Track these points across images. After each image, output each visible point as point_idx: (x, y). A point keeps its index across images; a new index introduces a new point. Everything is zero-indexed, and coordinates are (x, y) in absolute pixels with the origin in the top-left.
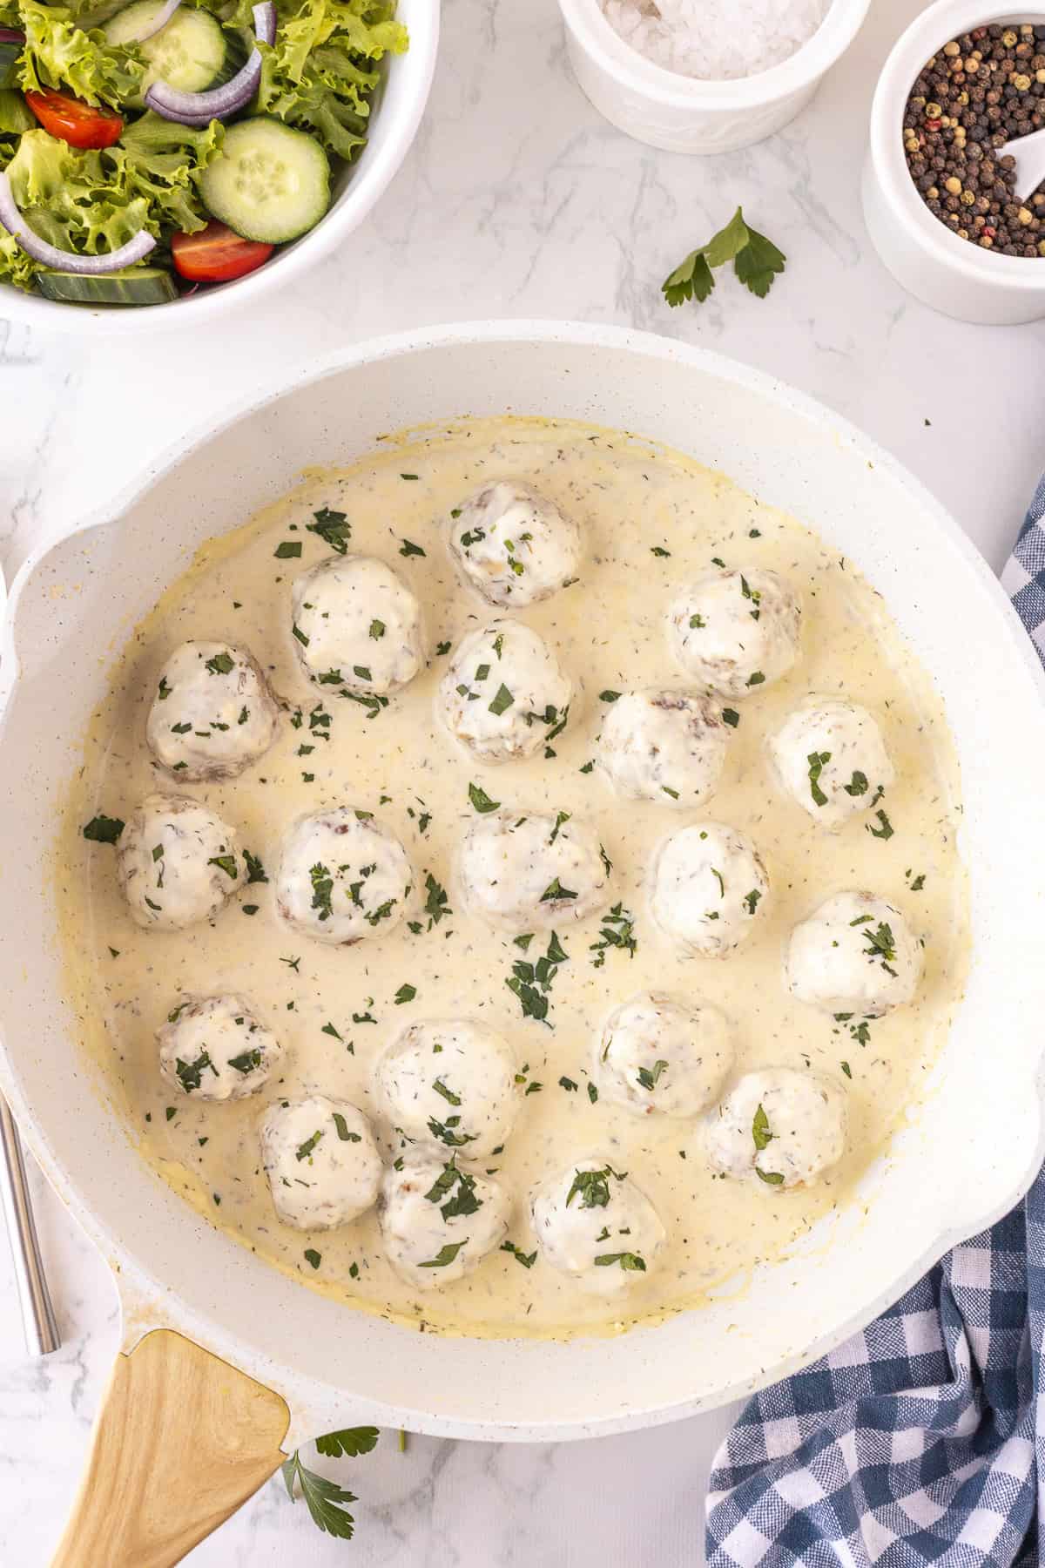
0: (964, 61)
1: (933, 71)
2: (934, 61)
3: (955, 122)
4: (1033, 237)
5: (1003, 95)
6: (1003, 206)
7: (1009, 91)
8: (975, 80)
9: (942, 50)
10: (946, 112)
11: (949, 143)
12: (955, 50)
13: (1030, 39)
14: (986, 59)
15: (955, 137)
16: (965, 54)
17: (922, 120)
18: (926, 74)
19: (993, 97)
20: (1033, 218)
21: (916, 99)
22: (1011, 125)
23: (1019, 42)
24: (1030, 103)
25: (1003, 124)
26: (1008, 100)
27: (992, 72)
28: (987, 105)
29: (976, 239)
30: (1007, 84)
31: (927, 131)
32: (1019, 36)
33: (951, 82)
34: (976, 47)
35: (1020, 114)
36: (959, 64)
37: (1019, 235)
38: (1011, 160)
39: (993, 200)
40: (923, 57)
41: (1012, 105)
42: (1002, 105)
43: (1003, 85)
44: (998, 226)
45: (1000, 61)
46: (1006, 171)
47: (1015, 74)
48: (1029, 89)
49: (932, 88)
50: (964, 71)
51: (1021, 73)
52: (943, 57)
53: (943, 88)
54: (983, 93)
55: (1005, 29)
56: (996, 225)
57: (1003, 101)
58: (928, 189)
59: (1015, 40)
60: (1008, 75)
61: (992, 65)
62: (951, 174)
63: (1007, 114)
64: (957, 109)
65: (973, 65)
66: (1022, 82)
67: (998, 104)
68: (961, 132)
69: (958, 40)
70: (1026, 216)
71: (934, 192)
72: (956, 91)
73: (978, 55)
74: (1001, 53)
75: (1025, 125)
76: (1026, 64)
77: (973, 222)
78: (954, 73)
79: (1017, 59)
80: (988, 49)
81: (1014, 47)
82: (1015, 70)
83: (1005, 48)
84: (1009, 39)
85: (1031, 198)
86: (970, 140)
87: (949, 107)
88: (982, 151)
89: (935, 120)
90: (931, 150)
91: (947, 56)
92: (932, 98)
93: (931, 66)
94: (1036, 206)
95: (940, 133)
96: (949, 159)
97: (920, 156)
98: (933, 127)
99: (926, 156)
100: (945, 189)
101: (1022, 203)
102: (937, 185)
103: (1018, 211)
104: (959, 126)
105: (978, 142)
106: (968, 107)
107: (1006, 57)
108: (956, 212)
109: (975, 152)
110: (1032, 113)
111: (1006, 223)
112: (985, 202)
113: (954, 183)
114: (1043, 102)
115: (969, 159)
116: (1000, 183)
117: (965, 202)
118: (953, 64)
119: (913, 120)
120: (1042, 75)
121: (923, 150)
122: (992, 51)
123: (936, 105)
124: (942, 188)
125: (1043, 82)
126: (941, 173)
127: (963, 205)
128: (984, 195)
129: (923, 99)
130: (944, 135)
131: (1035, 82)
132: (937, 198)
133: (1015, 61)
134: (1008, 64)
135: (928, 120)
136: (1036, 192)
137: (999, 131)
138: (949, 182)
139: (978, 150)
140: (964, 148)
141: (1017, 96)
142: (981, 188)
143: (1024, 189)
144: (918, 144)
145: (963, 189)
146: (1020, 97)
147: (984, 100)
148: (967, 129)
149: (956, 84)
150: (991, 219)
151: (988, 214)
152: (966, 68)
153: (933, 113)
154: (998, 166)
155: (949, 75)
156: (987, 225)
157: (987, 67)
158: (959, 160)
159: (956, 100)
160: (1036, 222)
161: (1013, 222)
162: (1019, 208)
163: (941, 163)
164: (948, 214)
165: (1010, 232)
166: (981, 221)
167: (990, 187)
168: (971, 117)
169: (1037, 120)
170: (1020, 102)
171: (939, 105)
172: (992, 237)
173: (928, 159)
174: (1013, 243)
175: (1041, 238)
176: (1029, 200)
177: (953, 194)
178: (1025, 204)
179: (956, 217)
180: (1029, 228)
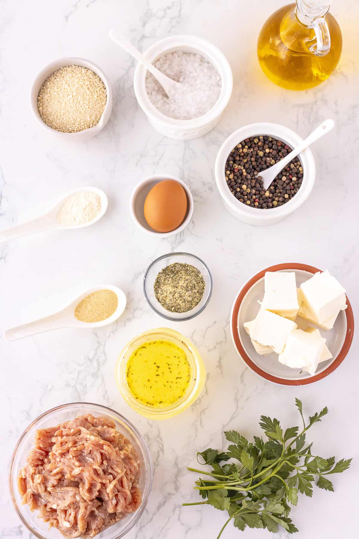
0: (243, 149)
1: (234, 153)
2: (234, 150)
3: (242, 168)
4: (270, 200)
5: (256, 158)
6: (260, 191)
7: (258, 157)
8: (246, 155)
9: (236, 146)
10: (239, 165)
11: (241, 174)
12: (240, 146)
13: (262, 140)
14: (249, 148)
15: (242, 173)
16: (243, 147)
17: (232, 169)
18: (231, 154)
19: (253, 159)
20: (270, 194)
21: (230, 162)
22: (260, 166)
23: (259, 141)
24: (264, 159)
25: (258, 166)
26: (258, 159)
27: (252, 152)
28: (252, 162)
29: (252, 205)
30: (257, 154)
31: (234, 172)
32: (259, 139)
33: (240, 156)
34: (246, 145)
35: (262, 163)
36: (241, 150)
37: (266, 200)
38: (261, 177)
39: (257, 190)
40: (231, 149)
41: (260, 161)
42: (256, 161)
43: (256, 155)
44: (259, 198)
45: (254, 148)
46: (260, 182)
47: (259, 151)
48: (264, 155)
49: (234, 158)
50: (243, 152)
51: (260, 151)
52: (236, 149)
53: (238, 158)
54: (250, 158)
55: (255, 138)
56: (258, 198)
57: (257, 160)
58: (237, 189)
59: (258, 141)
60: (257, 152)
61: (251, 150)
62: (243, 184)
63: (258, 163)
64: (242, 163)
65: (245, 150)
66: (261, 154)
67: (255, 161)
68: (244, 170)
69: (244, 141)
70: (267, 194)
71: (238, 189)
72: (242, 158)
73: (247, 147)
74: (254, 145)
75: (264, 166)
76: (262, 148)
77: (252, 198)
78: (240, 153)
79: (259, 147)
80: (250, 145)
81: (258, 143)
82: (259, 150)
83: (255, 144)
84: (256, 141)
85: (269, 187)
86: (247, 173)
87: (240, 163)
88: (251, 176)
89: (236, 169)
90: (236, 177)
91: (238, 148)
92: (234, 161)
93: (233, 152)
94: (271, 190)
95: (238, 172)
96: (242, 180)
97: (233, 180)
98: (236, 171)
99: (234, 180)
100: (242, 189)
101: (266, 190)
102: (240, 187)
103: (265, 193)
104: (244, 168)
105: (249, 174)
106: (247, 163)
107: (255, 146)
108: (246, 195)
109: (249, 177)
110: (266, 162)
111: (261, 197)
112: (254, 191)
113: (244, 187)
114: (268, 159)
115: (247, 179)
116: (258, 185)
117: (248, 192)
118: (239, 151)
119: (230, 169)
120: (267, 151)
121: (234, 178)
122: (251, 145)
123: (236, 165)
124: (241, 188)
125: (268, 152)
126: (240, 184)
127: (248, 193)
128: (253, 189)
129: (232, 162)
130: (239, 172)
131: (265, 153)
132: (239, 192)
133: (258, 147)
134: (256, 149)
135: (234, 169)
136: (271, 185)
137: (257, 169)
138: (242, 186)
139: (250, 176)
140: (246, 176)
141: (260, 158)
142: (252, 188)
143: (266, 186)
144: (231, 176)
145: (247, 188)
146: (261, 158)
147: (251, 160)
148: (246, 170)
149: (241, 156)
150: (257, 196)
151: (255, 195)
152: (244, 151)
153: (235, 167)
154: (257, 180)
155: (239, 154)
156: (256, 198)
157: (250, 150)
158: (244, 180)
159: (242, 161)
160: (271, 195)
161: (264, 196)
162: (265, 192)
163: (239, 181)
164: (243, 196)
165: (263, 199)
166: (254, 197)
167: (255, 186)
168: (247, 166)
169: (268, 164)
170: (261, 159)
171: (237, 164)
172: (258, 202)
173: (235, 181)
174: (265, 202)
175: (273, 200)
176: (268, 189)
177: (245, 190)
178: (267, 190)
179: (246, 197)
180: (270, 198)
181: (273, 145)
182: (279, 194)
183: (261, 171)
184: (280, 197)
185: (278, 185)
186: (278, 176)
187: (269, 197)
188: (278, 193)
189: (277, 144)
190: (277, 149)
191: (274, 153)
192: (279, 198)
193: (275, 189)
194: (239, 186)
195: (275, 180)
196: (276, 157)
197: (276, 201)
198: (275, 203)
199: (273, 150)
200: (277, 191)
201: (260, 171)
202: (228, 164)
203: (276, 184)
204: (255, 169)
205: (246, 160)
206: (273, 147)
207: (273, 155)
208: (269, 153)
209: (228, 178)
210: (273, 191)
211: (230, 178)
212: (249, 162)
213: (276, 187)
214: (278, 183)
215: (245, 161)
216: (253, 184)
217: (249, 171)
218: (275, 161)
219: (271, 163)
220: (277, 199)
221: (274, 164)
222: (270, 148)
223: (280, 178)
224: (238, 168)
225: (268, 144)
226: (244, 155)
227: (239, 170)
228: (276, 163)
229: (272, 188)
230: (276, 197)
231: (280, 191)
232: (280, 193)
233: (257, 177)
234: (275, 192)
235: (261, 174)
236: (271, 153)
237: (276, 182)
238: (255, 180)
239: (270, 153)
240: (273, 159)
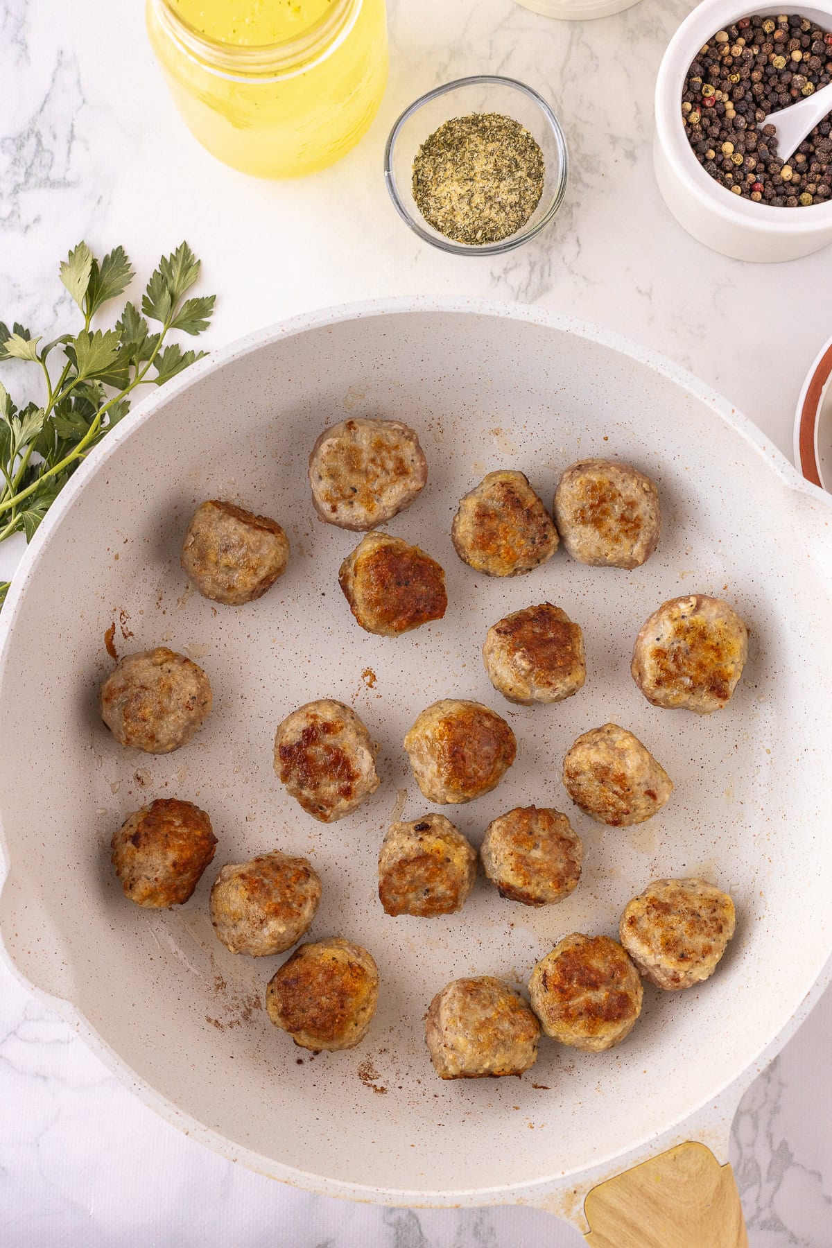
0: (731, 46)
1: (706, 55)
2: (707, 47)
3: (726, 97)
4: (793, 190)
5: (765, 74)
6: (767, 165)
7: (770, 70)
8: (739, 63)
9: (714, 37)
10: (718, 88)
11: (722, 115)
12: (725, 37)
13: (785, 26)
14: (749, 44)
15: (725, 111)
16: (732, 41)
17: (699, 98)
18: (699, 59)
19: (756, 75)
20: (793, 173)
21: (695, 79)
22: (773, 97)
23: (777, 28)
24: (786, 77)
25: (766, 97)
26: (769, 78)
27: (754, 56)
28: (752, 83)
29: (748, 193)
30: (769, 64)
31: (703, 106)
32: (777, 25)
33: (721, 64)
34: (740, 35)
35: (780, 88)
36: (727, 49)
37: (781, 189)
38: (772, 128)
39: (760, 161)
40: (698, 44)
41: (773, 82)
42: (764, 82)
43: (764, 66)
44: (765, 181)
45: (760, 46)
46: (769, 139)
47: (773, 55)
48: (786, 66)
49: (707, 69)
50: (730, 54)
51: (778, 55)
52: (714, 43)
53: (715, 70)
54: (749, 72)
55: (765, 19)
56: (763, 181)
57: (766, 78)
58: (707, 152)
59: (774, 28)
60: (768, 56)
61: (755, 50)
62: (724, 141)
63: (769, 89)
64: (727, 85)
65: (738, 50)
66: (779, 62)
67: (761, 81)
68: (730, 105)
69: (726, 29)
70: (787, 173)
71: (712, 154)
72: (725, 71)
73: (742, 41)
74: (761, 39)
75: (785, 98)
76: (783, 47)
77: (745, 179)
78: (723, 58)
79: (775, 43)
80: (752, 36)
81: (772, 33)
82: (774, 51)
83: (765, 34)
84: (768, 27)
85: (793, 156)
86: (738, 113)
87: (721, 84)
88: (747, 122)
89: (709, 98)
90: (706, 122)
91: (717, 43)
92: (706, 78)
93: (704, 52)
94: (797, 163)
95: (714, 107)
96: (722, 129)
97: (698, 127)
98: (708, 103)
99: (702, 127)
100: (721, 152)
101: (785, 163)
102: (714, 149)
103: (781, 170)
104: (729, 100)
105: (742, 115)
106: (738, 84)
107: (766, 42)
108: (730, 172)
109: (742, 122)
110: (789, 87)
111: (770, 180)
112: (752, 162)
113: (728, 147)
114: (798, 77)
115: (736, 129)
116: (763, 147)
117: (736, 162)
118: (723, 50)
119: (692, 97)
120: (797, 55)
121: (700, 122)
122: (754, 37)
123: (709, 86)
124: (719, 152)
125: (798, 61)
126: (717, 139)
127: (735, 165)
128: (751, 156)
129: (698, 80)
130: (717, 109)
131: (790, 61)
132: (713, 160)
133: (773, 45)
134: (767, 48)
135: (704, 97)
136: (798, 151)
137: (763, 105)
138: (723, 146)
139: (744, 121)
140: (733, 120)
141: (776, 73)
142: (748, 153)
143: (785, 151)
144: (695, 117)
145: (734, 153)
146: (779, 74)
147: (749, 78)
148: (734, 103)
149: (725, 65)
150: (758, 176)
151: (754, 172)
152: (733, 52)
153: (708, 92)
154: (762, 134)
155: (719, 59)
156: (757, 181)
157: (750, 51)
158: (729, 130)
159: (727, 79)
160: (797, 177)
161: (777, 179)
162: (782, 166)
163: (716, 131)
164: (723, 173)
165: (775, 187)
166: (751, 177)
167: (755, 150)
168: (739, 93)
169: (795, 93)
170: (779, 78)
171: (712, 85)
172: (761, 192)
173: (704, 130)
174: (778, 195)
175: (802, 191)
176: (789, 160)
177: (728, 156)
178: (787, 163)
179: (730, 175)
180: (791, 183)
181: (812, 41)
182: (818, 177)
183: (773, 109)
184: (819, 183)
185: (817, 152)
186: (818, 126)
187: (790, 181)
188: (816, 174)
189: (823, 41)
190: (824, 53)
191: (815, 62)
192: (817, 187)
193: (808, 161)
194: (712, 145)
195: (809, 139)
196: (819, 77)
197: (809, 192)
198: (806, 196)
199: (812, 54)
200: (814, 167)
201: (772, 112)
202: (689, 82)
203: (812, 148)
204: (758, 105)
205: (738, 75)
206: (814, 46)
207: (810, 69)
208: (801, 62)
209: (687, 120)
210: (803, 166)
211: (690, 121)
212: (745, 84)
213: (810, 156)
214: (816, 147)
215: (735, 79)
216: (752, 144)
217: (744, 109)
218: (815, 85)
219: (804, 92)
220: (811, 187)
221: (812, 94)
222: (803, 49)
223: (824, 131)
224: (714, 95)
225: (799, 39)
226: (733, 64)
227: (716, 101)
228: (816, 90)
229: (800, 158)
230: (810, 183)
231: (821, 169)
232: (822, 173)
233: (761, 126)
234: (808, 171)
235: (772, 119)
236: (806, 63)
237: (813, 145)
238: (756, 133)
239: (804, 62)
240: (809, 81)
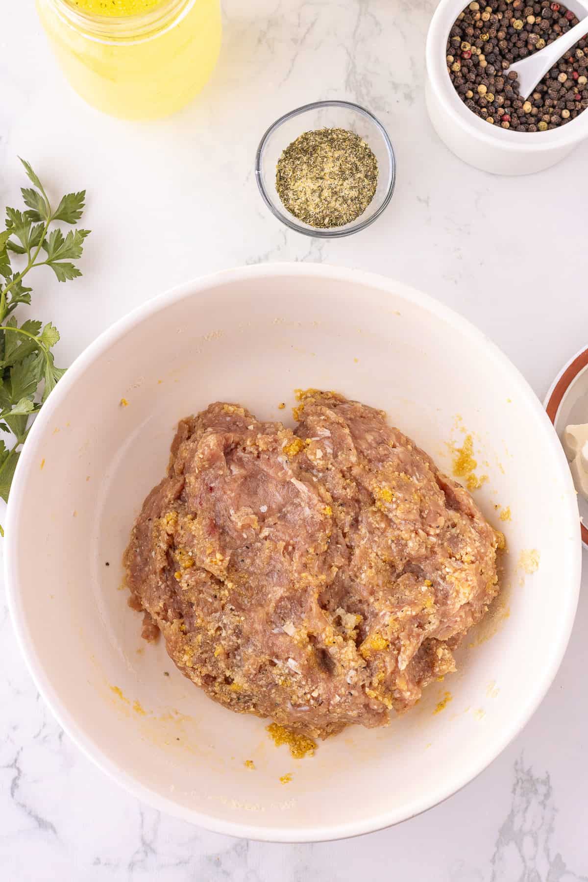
0: (481, 13)
1: (463, 21)
2: (463, 14)
3: (479, 52)
4: (533, 120)
5: (507, 33)
6: (513, 101)
7: (511, 31)
8: (488, 25)
9: (468, 7)
10: (473, 45)
11: (477, 65)
12: (476, 7)
14: (495, 12)
15: (479, 62)
16: (482, 9)
17: (459, 52)
18: (458, 23)
19: (501, 35)
20: (532, 107)
21: (455, 38)
22: (515, 51)
24: (523, 36)
25: (510, 51)
26: (511, 36)
27: (499, 20)
28: (499, 40)
29: (499, 122)
30: (510, 26)
31: (462, 59)
33: (475, 27)
34: (488, 5)
35: (520, 44)
36: (478, 15)
37: (524, 119)
38: (515, 74)
39: (506, 99)
40: (457, 12)
41: (514, 39)
42: (508, 39)
43: (507, 27)
44: (511, 114)
45: (503, 12)
46: (513, 81)
47: (513, 19)
48: (523, 27)
49: (463, 31)
50: (481, 19)
51: (517, 19)
52: (468, 11)
53: (470, 31)
54: (495, 33)
56: (509, 113)
57: (508, 37)
58: (466, 92)
60: (509, 20)
61: (499, 16)
62: (479, 84)
63: (511, 45)
64: (479, 42)
65: (486, 16)
66: (518, 24)
67: (505, 39)
68: (482, 57)
70: (528, 107)
71: (470, 94)
72: (478, 32)
73: (489, 9)
74: (504, 7)
75: (523, 51)
76: (520, 13)
77: (496, 112)
78: (476, 22)
79: (514, 10)
80: (496, 6)
81: (512, 3)
82: (513, 16)
83: (506, 4)
85: (532, 95)
86: (488, 63)
87: (475, 41)
88: (495, 70)
89: (466, 52)
90: (465, 70)
91: (471, 11)
92: (464, 37)
93: (461, 18)
94: (535, 100)
95: (470, 59)
96: (477, 75)
97: (459, 74)
98: (466, 56)
99: (462, 74)
100: (477, 93)
101: (525, 100)
102: (472, 90)
103: (523, 105)
104: (482, 53)
105: (492, 64)
106: (488, 41)
107: (507, 9)
108: (485, 107)
109: (492, 70)
110: (526, 43)
111: (515, 112)
112: (501, 99)
113: (482, 89)
114: (532, 36)
115: (488, 75)
116: (509, 88)
117: (489, 100)
118: (475, 16)
119: (453, 52)
120: (531, 19)
121: (461, 71)
122: (498, 6)
123: (466, 43)
124: (476, 92)
125: (532, 23)
126: (474, 83)
127: (488, 102)
128: (500, 95)
129: (458, 39)
130: (472, 60)
131: (526, 24)
132: (472, 99)
133: (513, 12)
134: (509, 14)
135: (463, 52)
136: (535, 91)
137: (507, 57)
138: (479, 88)
139: (494, 69)
140: (485, 68)
141: (516, 33)
142: (497, 92)
143: (525, 91)
144: (457, 67)
145: (487, 93)
146: (518, 33)
147: (496, 37)
148: (486, 56)
149: (478, 28)
150: (506, 110)
151: (503, 107)
152: (483, 18)
153: (466, 48)
154: (507, 79)
155: (473, 23)
156: (505, 114)
157: (496, 16)
158: (483, 76)
159: (479, 38)
160: (535, 110)
161: (520, 111)
162: (523, 103)
163: (473, 76)
164: (479, 108)
165: (519, 118)
166: (501, 111)
167: (503, 90)
168: (489, 48)
169: (531, 48)
170: (518, 36)
171: (468, 42)
172: (509, 121)
173: (464, 76)
174: (521, 124)
175: (539, 120)
176: (529, 97)
177: (482, 96)
178: (527, 100)
179: (485, 110)
180: (531, 114)
181: (542, 9)
182: (551, 110)
183: (515, 60)
184: (552, 114)
185: (550, 91)
186: (550, 71)
187: (530, 113)
188: (550, 107)
189: (550, 7)
190: (551, 17)
191: (545, 24)
192: (550, 117)
193: (543, 98)
194: (471, 87)
195: (543, 81)
196: (549, 35)
197: (545, 121)
198: (542, 124)
199: (543, 18)
200: (548, 102)
201: (514, 62)
202: (451, 41)
203: (545, 88)
204: (504, 57)
205: (488, 34)
206: (543, 12)
207: (541, 29)
208: (535, 24)
209: (451, 69)
210: (540, 102)
211: (453, 69)
212: (493, 41)
213: (544, 94)
214: (548, 88)
215: (485, 37)
216: (500, 86)
217: (493, 60)
218: (546, 41)
219: (538, 46)
220: (546, 117)
221: (543, 48)
222: (536, 15)
223: (554, 75)
224: (470, 50)
225: (532, 7)
226: (484, 26)
227: (472, 54)
228: (546, 45)
229: (537, 96)
230: (545, 114)
231: (553, 104)
232: (554, 107)
233: (507, 72)
234: (544, 105)
235: (514, 67)
236: (538, 25)
237: (546, 86)
238: (503, 77)
239: (536, 24)
240: (541, 38)
